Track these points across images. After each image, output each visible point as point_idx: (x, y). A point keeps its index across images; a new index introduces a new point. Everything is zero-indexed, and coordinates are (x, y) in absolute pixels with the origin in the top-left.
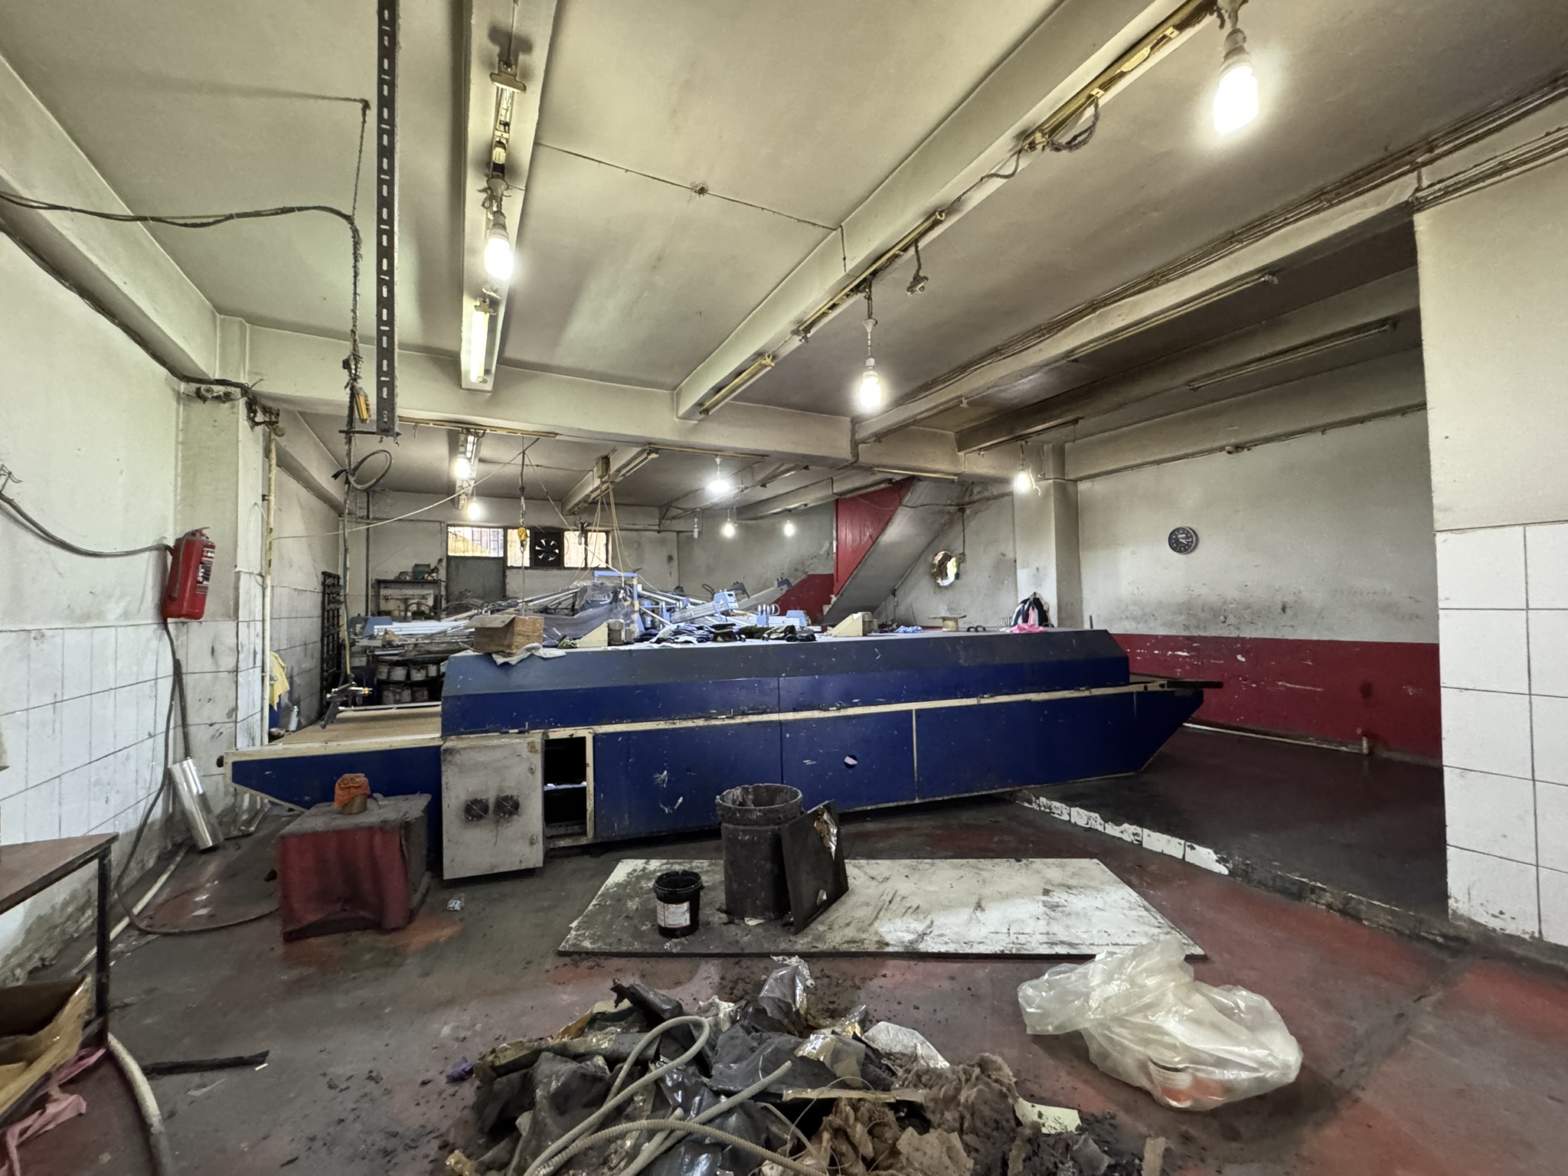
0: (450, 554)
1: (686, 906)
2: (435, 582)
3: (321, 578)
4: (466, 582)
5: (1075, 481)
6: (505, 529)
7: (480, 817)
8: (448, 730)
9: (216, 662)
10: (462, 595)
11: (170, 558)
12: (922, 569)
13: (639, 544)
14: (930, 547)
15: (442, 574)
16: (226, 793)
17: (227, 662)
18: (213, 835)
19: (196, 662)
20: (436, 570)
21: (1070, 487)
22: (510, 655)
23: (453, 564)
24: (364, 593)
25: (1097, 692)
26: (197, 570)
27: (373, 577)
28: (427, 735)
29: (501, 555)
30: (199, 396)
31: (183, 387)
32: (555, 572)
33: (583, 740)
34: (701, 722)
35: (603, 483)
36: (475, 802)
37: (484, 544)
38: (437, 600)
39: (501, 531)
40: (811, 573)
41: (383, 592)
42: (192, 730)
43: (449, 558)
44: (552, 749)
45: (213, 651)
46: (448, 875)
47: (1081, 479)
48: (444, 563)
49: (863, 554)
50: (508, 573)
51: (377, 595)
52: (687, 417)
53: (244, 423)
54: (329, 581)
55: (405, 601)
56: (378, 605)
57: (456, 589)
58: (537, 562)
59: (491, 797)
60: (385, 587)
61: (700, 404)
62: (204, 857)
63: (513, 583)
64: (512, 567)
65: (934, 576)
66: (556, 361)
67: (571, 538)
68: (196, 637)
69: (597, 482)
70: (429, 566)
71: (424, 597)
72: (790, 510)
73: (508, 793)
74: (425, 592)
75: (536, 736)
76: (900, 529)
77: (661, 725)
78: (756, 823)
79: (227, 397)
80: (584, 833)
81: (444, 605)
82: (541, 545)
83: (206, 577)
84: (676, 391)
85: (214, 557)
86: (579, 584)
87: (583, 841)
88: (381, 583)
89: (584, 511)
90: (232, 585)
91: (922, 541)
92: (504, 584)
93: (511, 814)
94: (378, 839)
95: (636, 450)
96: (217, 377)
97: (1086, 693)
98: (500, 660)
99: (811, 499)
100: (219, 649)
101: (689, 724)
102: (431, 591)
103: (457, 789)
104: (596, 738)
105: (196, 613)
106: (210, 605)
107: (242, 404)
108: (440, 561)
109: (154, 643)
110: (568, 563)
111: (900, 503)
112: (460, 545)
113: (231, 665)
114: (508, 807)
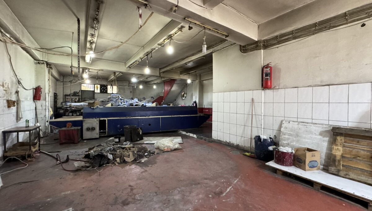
0: (82, 89)
1: (118, 139)
2: (79, 96)
3: (54, 94)
4: (85, 96)
5: (203, 81)
6: (94, 85)
7: (89, 130)
8: (83, 118)
9: (42, 108)
10: (85, 98)
11: (34, 90)
12: (180, 96)
13: (124, 89)
14: (181, 92)
15: (80, 94)
16: (44, 129)
17: (44, 108)
18: (43, 135)
19: (39, 107)
20: (79, 93)
21: (202, 82)
22: (94, 107)
23: (83, 92)
24: (62, 97)
25: (191, 115)
26: (39, 92)
27: (64, 94)
28: (80, 118)
29: (93, 90)
30: (39, 63)
31: (35, 61)
32: (105, 94)
33: (106, 120)
34: (125, 118)
35: (114, 77)
36: (88, 128)
37: (90, 87)
38: (79, 99)
39: (93, 85)
40: (160, 96)
41: (67, 97)
42: (38, 119)
43: (82, 91)
44: (100, 121)
45: (41, 106)
46: (84, 138)
47: (204, 80)
48: (81, 91)
49: (168, 92)
50: (95, 94)
51: (65, 98)
52: (127, 68)
53: (46, 67)
54: (55, 95)
55: (72, 99)
56: (65, 100)
57: (83, 97)
58: (101, 92)
59: (91, 127)
60: (67, 96)
61: (129, 66)
62: (42, 138)
63: (96, 96)
64: (96, 93)
65: (182, 97)
66: (103, 58)
67: (109, 87)
68: (39, 103)
69: (113, 77)
70: (77, 92)
71: (76, 99)
72: (155, 83)
73: (93, 127)
74: (76, 97)
75: (98, 119)
76: (175, 88)
77: (119, 118)
78: (129, 129)
79: (43, 63)
80: (106, 134)
81: (80, 100)
82: (102, 88)
83: (41, 93)
84: (125, 64)
85: (42, 90)
86: (109, 97)
87: (105, 135)
88: (66, 95)
89: (111, 82)
90: (44, 95)
91: (180, 90)
92: (94, 96)
93: (94, 130)
94: (74, 131)
95: (119, 73)
96: (41, 60)
97: (190, 116)
98: (92, 108)
99: (158, 81)
100: (42, 105)
101: (123, 118)
102: (77, 97)
103: (85, 126)
104: (108, 120)
105: (39, 99)
106: (42, 98)
107: (46, 65)
108: (80, 91)
109: (33, 104)
110: (108, 92)
111: (174, 83)
112: (84, 88)
113: (45, 108)
114: (93, 129)
